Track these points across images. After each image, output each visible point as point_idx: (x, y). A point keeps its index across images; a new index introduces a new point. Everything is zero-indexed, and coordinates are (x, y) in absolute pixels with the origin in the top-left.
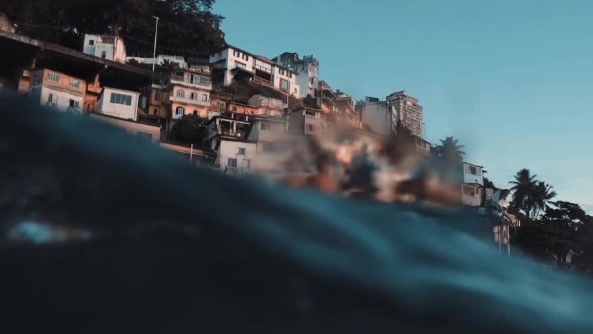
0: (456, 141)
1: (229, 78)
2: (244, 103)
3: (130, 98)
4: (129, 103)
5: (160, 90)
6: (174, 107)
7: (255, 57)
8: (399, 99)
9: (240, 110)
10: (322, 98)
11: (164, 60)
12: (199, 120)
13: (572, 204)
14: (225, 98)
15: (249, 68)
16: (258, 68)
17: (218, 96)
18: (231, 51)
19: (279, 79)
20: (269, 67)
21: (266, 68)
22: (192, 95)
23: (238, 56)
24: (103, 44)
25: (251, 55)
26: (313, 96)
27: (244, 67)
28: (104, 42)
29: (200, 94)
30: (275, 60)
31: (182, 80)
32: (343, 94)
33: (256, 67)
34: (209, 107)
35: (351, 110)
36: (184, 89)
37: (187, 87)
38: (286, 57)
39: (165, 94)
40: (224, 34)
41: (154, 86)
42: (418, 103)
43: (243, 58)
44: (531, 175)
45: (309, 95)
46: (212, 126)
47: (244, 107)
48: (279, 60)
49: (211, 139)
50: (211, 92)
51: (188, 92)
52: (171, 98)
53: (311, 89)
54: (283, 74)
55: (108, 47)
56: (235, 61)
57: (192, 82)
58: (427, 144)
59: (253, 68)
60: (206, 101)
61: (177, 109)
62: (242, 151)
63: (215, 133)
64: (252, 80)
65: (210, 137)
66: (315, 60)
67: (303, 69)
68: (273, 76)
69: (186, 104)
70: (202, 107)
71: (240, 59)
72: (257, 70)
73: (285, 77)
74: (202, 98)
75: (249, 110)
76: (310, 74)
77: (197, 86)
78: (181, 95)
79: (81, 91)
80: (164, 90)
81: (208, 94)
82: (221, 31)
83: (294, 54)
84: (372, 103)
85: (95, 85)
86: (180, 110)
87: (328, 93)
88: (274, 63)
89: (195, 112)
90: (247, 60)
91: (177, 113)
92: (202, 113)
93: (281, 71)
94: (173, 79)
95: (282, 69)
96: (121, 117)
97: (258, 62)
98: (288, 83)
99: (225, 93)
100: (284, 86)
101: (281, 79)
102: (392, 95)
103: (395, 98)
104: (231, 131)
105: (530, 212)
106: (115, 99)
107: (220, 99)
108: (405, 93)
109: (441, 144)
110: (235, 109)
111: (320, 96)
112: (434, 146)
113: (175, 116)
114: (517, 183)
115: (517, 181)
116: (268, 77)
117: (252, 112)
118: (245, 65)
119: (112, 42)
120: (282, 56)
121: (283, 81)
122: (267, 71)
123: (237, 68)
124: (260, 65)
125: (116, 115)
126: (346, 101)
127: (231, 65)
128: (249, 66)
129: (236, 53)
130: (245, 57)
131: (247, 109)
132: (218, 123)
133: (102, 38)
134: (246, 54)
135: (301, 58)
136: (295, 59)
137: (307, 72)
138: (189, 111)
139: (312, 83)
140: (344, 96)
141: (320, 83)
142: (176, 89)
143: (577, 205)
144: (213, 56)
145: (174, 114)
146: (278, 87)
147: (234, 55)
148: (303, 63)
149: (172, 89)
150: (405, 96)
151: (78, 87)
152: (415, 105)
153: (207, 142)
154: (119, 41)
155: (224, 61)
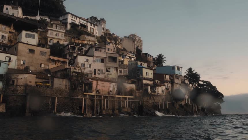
0: (163, 56)
1: (69, 27)
2: (78, 38)
3: (34, 35)
4: (34, 38)
5: (42, 31)
6: (49, 39)
7: (80, 18)
8: (133, 37)
9: (77, 41)
10: (108, 36)
11: (41, 18)
12: (61, 45)
13: (208, 82)
14: (70, 36)
15: (77, 23)
16: (81, 23)
17: (67, 35)
18: (69, 15)
19: (90, 28)
20: (86, 22)
21: (85, 23)
22: (57, 34)
23: (73, 17)
24: (12, 10)
25: (78, 17)
26: (104, 35)
27: (75, 22)
28: (13, 9)
29: (60, 34)
30: (88, 19)
31: (52, 27)
32: (115, 35)
33: (80, 22)
34: (64, 40)
35: (119, 42)
36: (53, 32)
37: (55, 31)
38: (92, 18)
39: (44, 33)
40: (65, 7)
41: (39, 29)
42: (141, 39)
43: (75, 18)
44: (193, 70)
45: (102, 35)
46: (67, 48)
47: (78, 40)
48: (89, 19)
49: (67, 54)
50: (65, 33)
51: (55, 33)
52: (47, 35)
53: (103, 32)
54: (92, 26)
55: (15, 11)
56: (72, 19)
57: (56, 28)
58: (151, 57)
59: (79, 23)
60: (63, 37)
61: (50, 40)
62: (87, 60)
63: (68, 51)
64: (79, 28)
65: (66, 53)
66: (105, 20)
67: (100, 24)
68: (87, 26)
69: (54, 38)
70: (61, 40)
71: (73, 19)
72: (81, 24)
73: (92, 27)
74: (61, 36)
75: (81, 41)
76: (103, 26)
77: (59, 30)
78: (52, 34)
79: (7, 31)
80: (44, 32)
81: (64, 34)
82: (64, 6)
83: (96, 17)
84: (126, 39)
85: (11, 29)
86: (51, 40)
87: (110, 34)
88: (87, 20)
89: (58, 42)
90: (76, 19)
91: (50, 42)
92: (61, 42)
93: (91, 25)
94: (48, 27)
95: (91, 23)
96: (30, 44)
97: (81, 20)
98: (94, 29)
99: (70, 34)
100: (92, 31)
101: (91, 28)
102: (130, 35)
103: (132, 36)
104: (76, 50)
105: (194, 85)
106: (27, 36)
107: (68, 36)
108: (135, 35)
109: (157, 57)
110: (75, 41)
111: (107, 36)
112: (154, 58)
113: (49, 43)
114: (187, 73)
115: (187, 72)
116: (85, 27)
117: (82, 42)
118: (76, 21)
119: (17, 9)
120: (90, 18)
121: (91, 29)
122: (85, 24)
123: (72, 23)
124: (82, 22)
125: (28, 43)
126: (117, 38)
127: (69, 21)
128: (77, 22)
129: (72, 16)
130: (76, 18)
131: (79, 41)
132: (69, 47)
133: (12, 7)
134: (76, 17)
135: (99, 19)
136: (96, 19)
137: (101, 25)
138: (55, 41)
139: (103, 30)
140: (115, 36)
141: (107, 30)
142: (49, 32)
143: (209, 82)
144: (61, 17)
145: (49, 42)
146: (90, 31)
147: (71, 17)
148: (100, 21)
149: (48, 31)
150: (136, 36)
151: (6, 29)
152: (140, 40)
153: (64, 55)
154: (20, 9)
155: (66, 19)
